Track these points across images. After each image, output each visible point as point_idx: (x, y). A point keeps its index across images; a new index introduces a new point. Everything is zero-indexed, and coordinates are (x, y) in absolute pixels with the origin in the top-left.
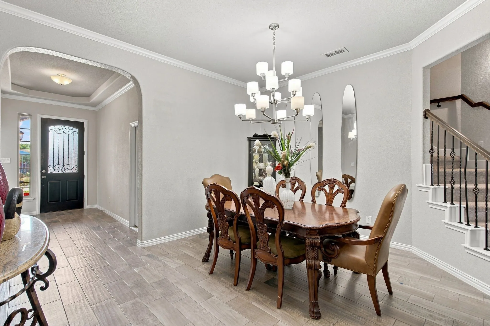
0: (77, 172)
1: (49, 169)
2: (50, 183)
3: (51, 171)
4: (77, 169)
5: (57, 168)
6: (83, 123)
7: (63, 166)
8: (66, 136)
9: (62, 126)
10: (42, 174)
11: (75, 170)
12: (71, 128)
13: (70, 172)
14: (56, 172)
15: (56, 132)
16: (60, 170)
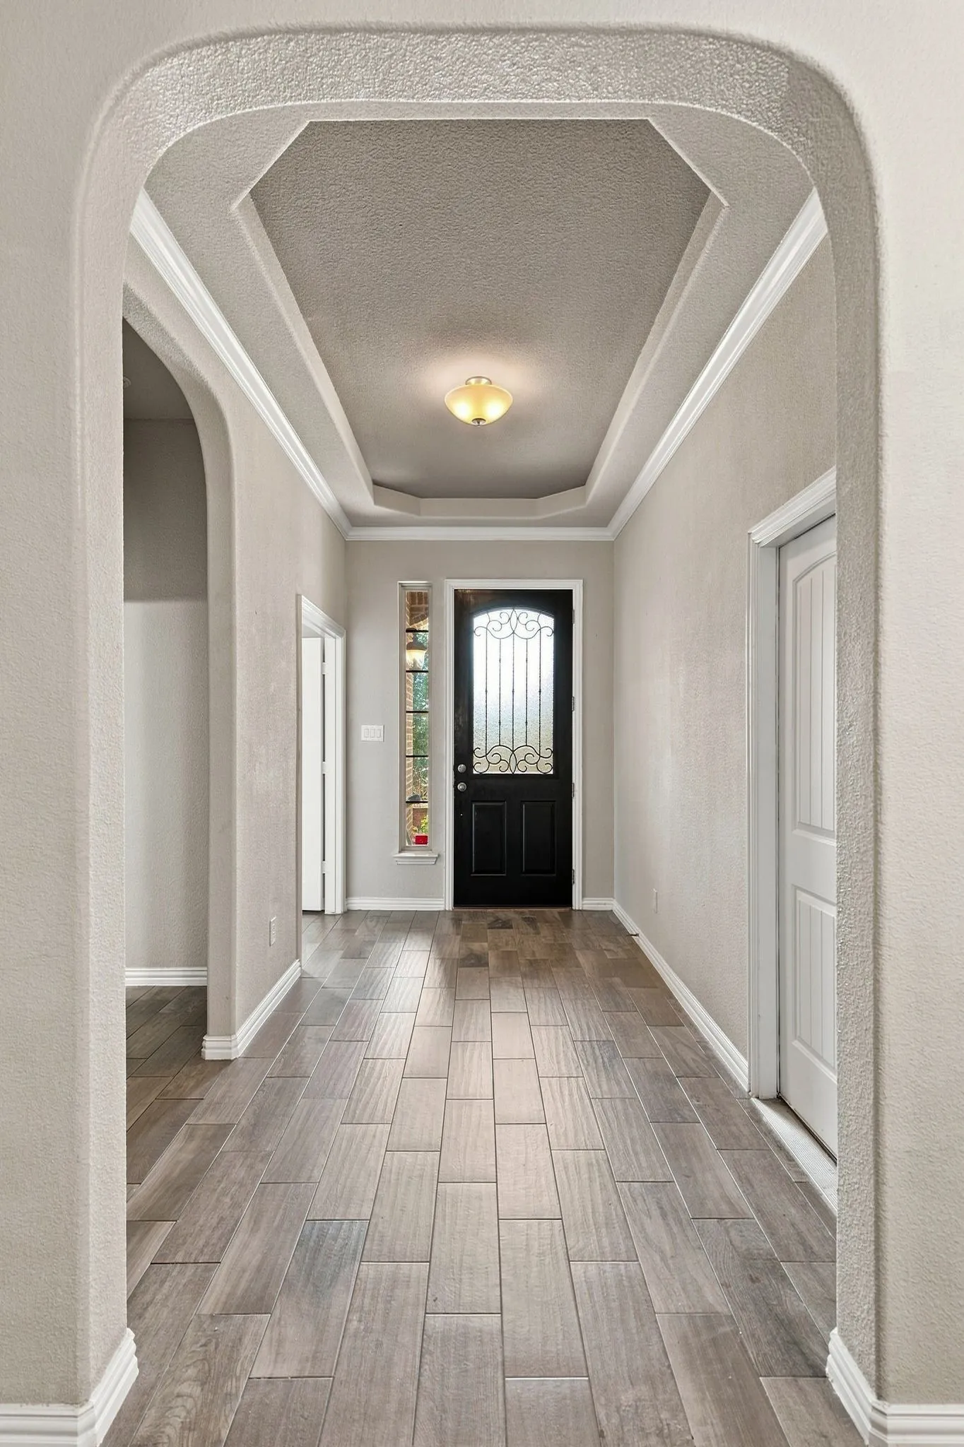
0: (551, 773)
1: (475, 760)
2: (477, 809)
3: (480, 767)
4: (551, 760)
5: (496, 758)
6: (568, 594)
7: (513, 751)
8: (520, 644)
9: (509, 611)
10: (458, 777)
11: (546, 767)
12: (533, 615)
13: (532, 771)
14: (494, 771)
15: (493, 632)
16: (504, 765)
